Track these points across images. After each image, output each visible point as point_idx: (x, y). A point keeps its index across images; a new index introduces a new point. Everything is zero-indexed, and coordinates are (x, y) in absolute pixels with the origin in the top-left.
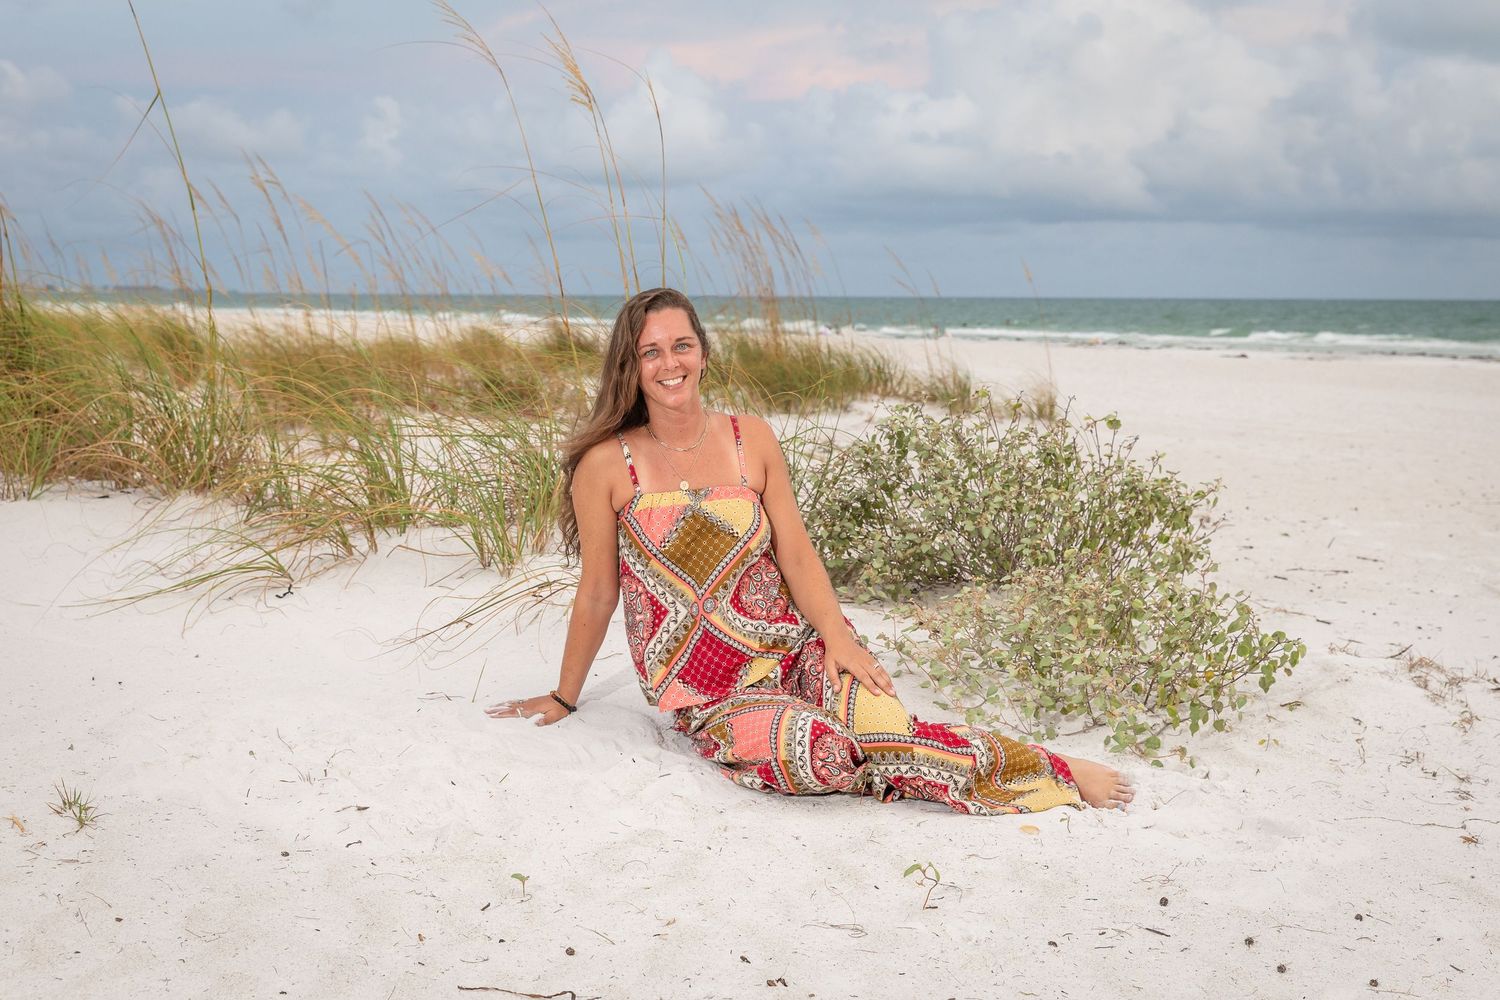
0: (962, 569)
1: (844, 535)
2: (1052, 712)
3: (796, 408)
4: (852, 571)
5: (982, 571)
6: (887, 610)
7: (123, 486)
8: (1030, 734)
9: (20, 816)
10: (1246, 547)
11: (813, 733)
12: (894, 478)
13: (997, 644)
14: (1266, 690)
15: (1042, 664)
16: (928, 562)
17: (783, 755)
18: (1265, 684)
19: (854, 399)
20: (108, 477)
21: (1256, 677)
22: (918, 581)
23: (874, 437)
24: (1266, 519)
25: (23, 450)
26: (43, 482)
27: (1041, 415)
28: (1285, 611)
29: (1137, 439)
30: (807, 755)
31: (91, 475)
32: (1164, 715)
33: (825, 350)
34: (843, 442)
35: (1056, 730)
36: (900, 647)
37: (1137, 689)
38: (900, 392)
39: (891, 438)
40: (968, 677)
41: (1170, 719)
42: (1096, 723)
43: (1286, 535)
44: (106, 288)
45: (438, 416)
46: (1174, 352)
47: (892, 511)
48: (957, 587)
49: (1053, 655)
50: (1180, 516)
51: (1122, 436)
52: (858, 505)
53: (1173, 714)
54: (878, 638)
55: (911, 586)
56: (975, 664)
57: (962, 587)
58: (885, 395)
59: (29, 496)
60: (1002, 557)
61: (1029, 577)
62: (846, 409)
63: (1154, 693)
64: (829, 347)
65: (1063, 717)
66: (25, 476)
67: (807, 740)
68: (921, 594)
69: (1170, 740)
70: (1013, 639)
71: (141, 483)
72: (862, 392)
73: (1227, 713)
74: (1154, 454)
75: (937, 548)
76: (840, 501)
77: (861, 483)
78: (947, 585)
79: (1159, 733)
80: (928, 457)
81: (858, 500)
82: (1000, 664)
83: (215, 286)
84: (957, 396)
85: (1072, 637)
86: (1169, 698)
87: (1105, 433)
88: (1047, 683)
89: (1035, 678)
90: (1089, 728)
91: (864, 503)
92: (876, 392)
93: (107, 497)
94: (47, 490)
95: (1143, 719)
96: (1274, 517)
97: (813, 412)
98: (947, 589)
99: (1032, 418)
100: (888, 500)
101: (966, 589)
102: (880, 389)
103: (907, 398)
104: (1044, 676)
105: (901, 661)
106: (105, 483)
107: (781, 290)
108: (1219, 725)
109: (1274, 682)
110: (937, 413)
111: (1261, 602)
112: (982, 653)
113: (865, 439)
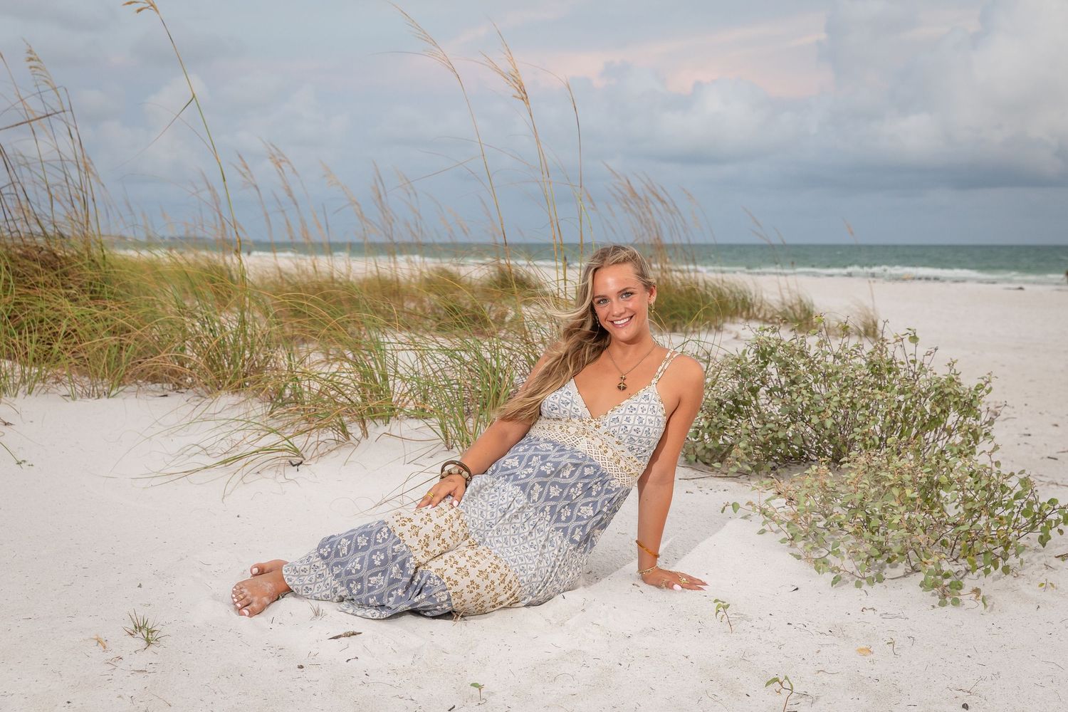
0: (810, 452)
1: (720, 425)
2: (880, 561)
3: (681, 328)
4: (726, 453)
5: (825, 454)
6: (753, 483)
7: (178, 387)
8: (864, 578)
9: (102, 637)
10: (1025, 435)
12: (758, 382)
13: (837, 509)
14: (1044, 545)
15: (872, 524)
16: (783, 445)
18: (1043, 540)
19: (724, 321)
20: (167, 381)
21: (1035, 535)
22: (776, 461)
23: (745, 351)
24: (1040, 413)
25: (104, 360)
26: (119, 385)
27: (867, 334)
28: (1057, 484)
29: (936, 349)
31: (154, 379)
32: (963, 564)
33: (703, 285)
34: (718, 355)
35: (884, 576)
36: (764, 512)
37: (944, 543)
38: (760, 316)
39: (757, 351)
40: (816, 534)
41: (970, 567)
42: (915, 570)
43: (1056, 425)
44: (163, 238)
45: (413, 335)
46: (969, 285)
47: (757, 407)
48: (806, 465)
49: (880, 518)
50: (968, 407)
51: (921, 350)
52: (730, 403)
53: (972, 563)
54: (748, 504)
55: (771, 464)
56: (821, 524)
57: (810, 465)
58: (748, 319)
59: (108, 395)
60: (840, 444)
61: (859, 458)
62: (719, 329)
63: (958, 547)
64: (705, 282)
65: (888, 565)
66: (105, 380)
68: (779, 470)
69: (969, 582)
70: (849, 506)
71: (191, 386)
72: (731, 316)
73: (1012, 561)
74: (949, 361)
75: (790, 435)
76: (717, 400)
77: (733, 385)
78: (799, 464)
79: (962, 578)
80: (785, 367)
81: (730, 399)
82: (840, 525)
83: (242, 236)
84: (803, 318)
85: (894, 503)
86: (969, 551)
87: (910, 347)
88: (876, 538)
89: (867, 534)
90: (909, 574)
91: (735, 401)
92: (741, 316)
93: (166, 396)
94: (122, 390)
95: (946, 567)
96: (1046, 411)
97: (694, 332)
98: (798, 467)
99: (860, 336)
100: (753, 398)
101: (814, 467)
102: (744, 314)
103: (765, 321)
104: (873, 533)
105: (764, 523)
106: (165, 385)
107: (667, 240)
108: (1006, 570)
109: (1050, 538)
110: (786, 335)
111: (1039, 477)
112: (826, 516)
113: (735, 353)
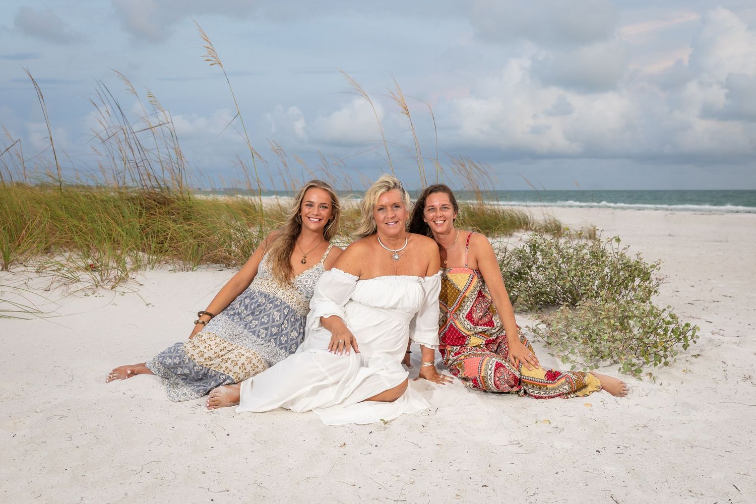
0: (560, 300)
1: (511, 285)
2: (597, 358)
3: (491, 235)
4: (514, 300)
5: (567, 301)
6: (529, 316)
7: (228, 266)
8: (588, 367)
10: (676, 291)
11: (496, 366)
12: (532, 263)
13: (574, 330)
14: (685, 349)
15: (593, 338)
16: (545, 296)
17: (483, 374)
18: (685, 347)
19: (514, 231)
20: (222, 262)
21: (681, 344)
22: (541, 304)
23: (524, 246)
24: (684, 280)
25: (190, 252)
26: (198, 265)
27: (590, 238)
28: (693, 317)
29: (629, 246)
30: (493, 374)
31: (216, 262)
32: (643, 359)
33: (502, 212)
34: (510, 248)
35: (599, 365)
36: (535, 331)
37: (632, 348)
38: (533, 229)
39: (530, 246)
40: (562, 343)
41: (645, 361)
42: (615, 362)
43: (693, 286)
44: (220, 189)
45: (349, 238)
46: (646, 212)
47: (531, 276)
48: (557, 307)
49: (597, 335)
50: (646, 276)
51: (622, 246)
52: (517, 274)
53: (647, 359)
54: (525, 327)
55: (538, 306)
56: (565, 338)
57: (559, 307)
58: (527, 230)
59: (192, 270)
60: (575, 295)
61: (585, 303)
62: (511, 235)
63: (639, 351)
64: (503, 210)
65: (601, 360)
66: (191, 262)
67: (493, 368)
68: (543, 309)
69: (646, 369)
70: (580, 328)
71: (235, 265)
72: (518, 229)
73: (669, 359)
74: (637, 253)
75: (549, 290)
76: (510, 272)
77: (518, 264)
78: (553, 306)
79: (641, 367)
80: (545, 254)
81: (517, 271)
82: (575, 338)
83: (262, 187)
84: (556, 230)
85: (605, 327)
86: (645, 353)
87: (615, 244)
88: (595, 346)
89: (590, 344)
90: (613, 364)
91: (519, 273)
92: (523, 229)
93: (222, 270)
94: (199, 268)
95: (634, 361)
96: (688, 279)
97: (498, 237)
98: (553, 308)
99: (587, 238)
100: (529, 271)
101: (562, 308)
102: (525, 227)
103: (536, 231)
104: (594, 343)
105: (535, 336)
106: (221, 265)
107: (482, 188)
108: (666, 364)
109: (689, 346)
110: (548, 237)
111: (683, 314)
112: (568, 334)
113: (520, 247)
